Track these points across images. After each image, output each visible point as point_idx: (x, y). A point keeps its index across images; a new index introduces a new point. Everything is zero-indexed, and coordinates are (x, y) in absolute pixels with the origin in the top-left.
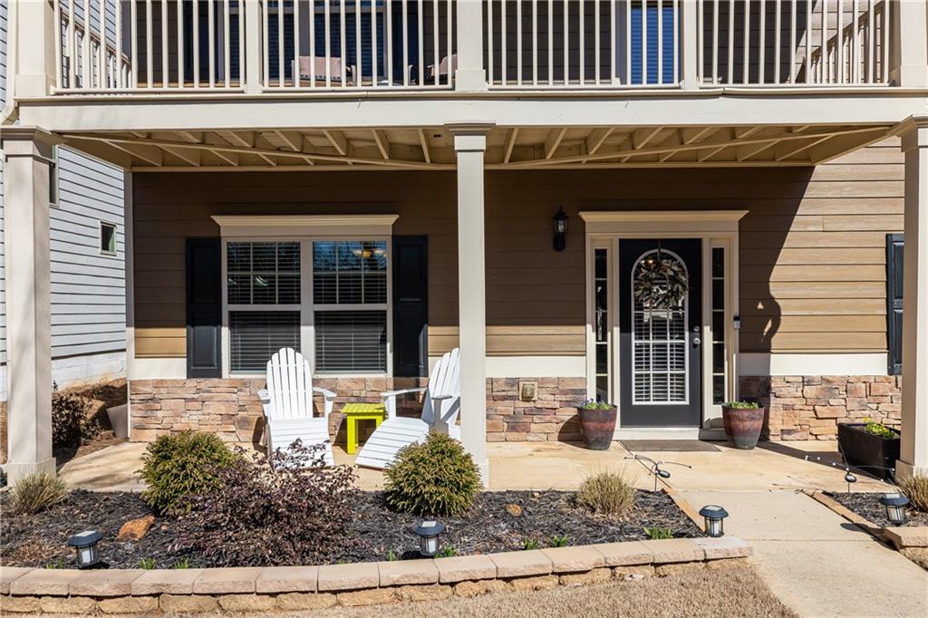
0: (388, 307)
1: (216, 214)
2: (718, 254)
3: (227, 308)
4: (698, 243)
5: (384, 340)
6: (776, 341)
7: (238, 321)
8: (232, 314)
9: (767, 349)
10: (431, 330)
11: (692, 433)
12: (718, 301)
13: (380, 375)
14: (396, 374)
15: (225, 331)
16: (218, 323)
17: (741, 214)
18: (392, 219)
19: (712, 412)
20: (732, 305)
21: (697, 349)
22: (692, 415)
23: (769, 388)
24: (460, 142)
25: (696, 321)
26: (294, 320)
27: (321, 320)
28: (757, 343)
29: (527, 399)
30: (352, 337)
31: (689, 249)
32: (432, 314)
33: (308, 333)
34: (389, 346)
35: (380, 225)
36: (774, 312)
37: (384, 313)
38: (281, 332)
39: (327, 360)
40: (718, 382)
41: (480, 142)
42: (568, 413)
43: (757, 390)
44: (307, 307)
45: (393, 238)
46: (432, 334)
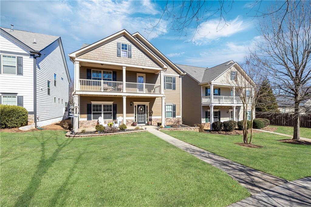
0: (112, 112)
1: (92, 101)
2: (147, 106)
3: (92, 112)
4: (145, 105)
5: (112, 115)
6: (152, 115)
7: (94, 114)
8: (93, 113)
11: (144, 124)
12: (147, 111)
13: (111, 119)
14: (113, 119)
15: (92, 115)
16: (91, 114)
17: (149, 102)
18: (113, 102)
19: (146, 122)
20: (148, 112)
21: (145, 116)
22: (144, 123)
24: (124, 97)
25: (145, 113)
26: (101, 113)
27: (104, 113)
30: (108, 115)
31: (144, 106)
32: (117, 112)
33: (102, 115)
34: (112, 116)
35: (111, 103)
36: (152, 112)
38: (99, 115)
39: (105, 118)
40: (147, 119)
41: (126, 97)
42: (132, 123)
43: (151, 120)
44: (102, 112)
45: (113, 104)
46: (117, 115)
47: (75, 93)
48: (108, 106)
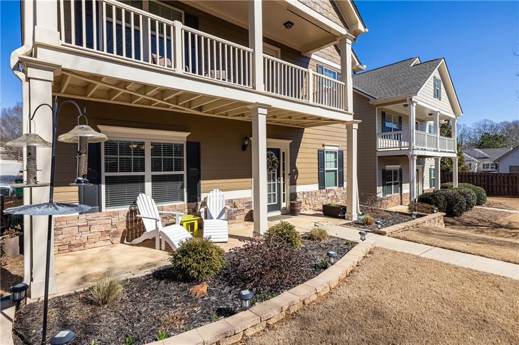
0: (184, 173)
1: (99, 124)
2: (284, 153)
3: (104, 174)
5: (182, 187)
6: (297, 181)
7: (110, 181)
8: (106, 177)
9: (295, 184)
10: (202, 182)
11: (278, 213)
12: (284, 170)
13: (182, 203)
14: (188, 202)
15: (103, 187)
16: (98, 182)
17: (291, 141)
18: (187, 134)
19: (283, 205)
21: (279, 184)
22: (278, 207)
23: (296, 196)
24: (260, 110)
25: (279, 176)
26: (142, 180)
27: (155, 179)
28: (293, 183)
29: (235, 207)
30: (168, 186)
31: (277, 152)
32: (202, 176)
33: (148, 186)
34: (185, 190)
35: (179, 137)
36: (297, 172)
37: (182, 175)
38: (135, 186)
39: (158, 197)
40: (284, 194)
42: (247, 211)
43: (293, 196)
44: (148, 173)
45: (187, 142)
46: (204, 183)
47: (33, 53)
48: (168, 148)
